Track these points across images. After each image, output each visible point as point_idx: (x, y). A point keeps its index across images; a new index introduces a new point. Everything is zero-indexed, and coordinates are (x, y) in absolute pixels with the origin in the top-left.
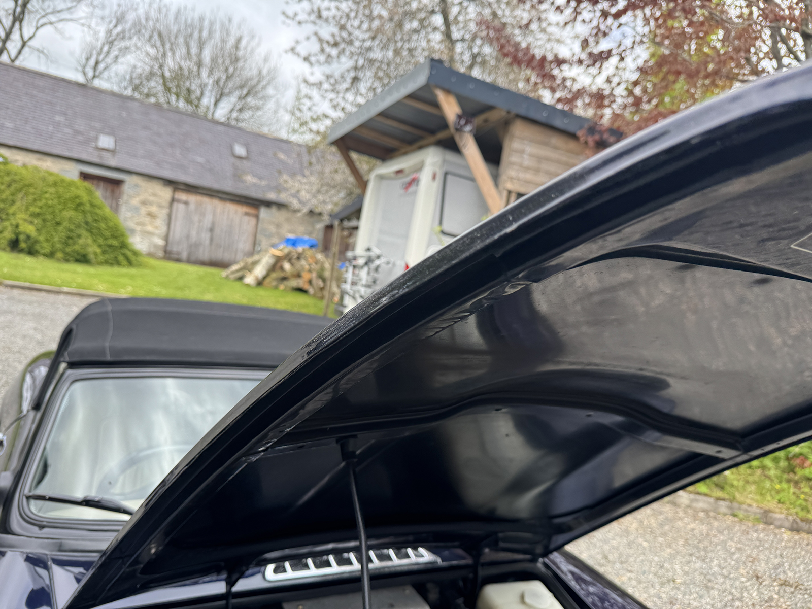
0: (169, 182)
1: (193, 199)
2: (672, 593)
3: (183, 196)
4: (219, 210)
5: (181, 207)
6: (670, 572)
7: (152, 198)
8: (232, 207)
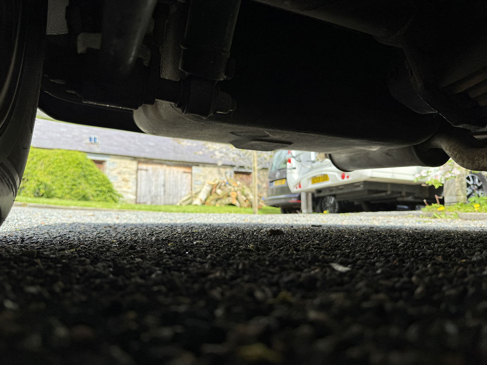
1: (150, 167)
3: (144, 166)
4: (167, 172)
5: (144, 172)
7: (124, 170)
8: (175, 169)
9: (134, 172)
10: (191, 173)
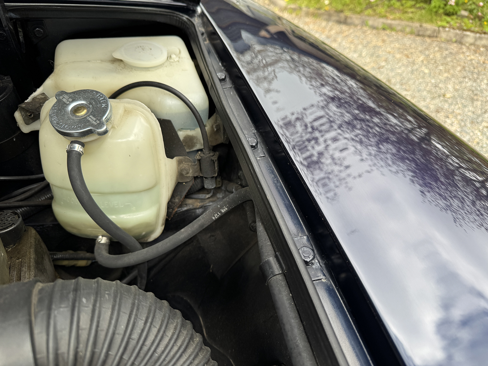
2: (440, 105)
6: (443, 89)
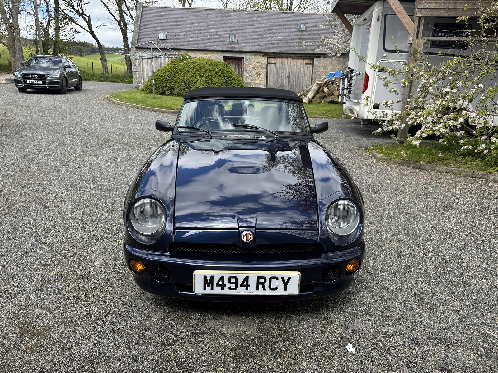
0: (265, 54)
1: (277, 61)
3: (273, 61)
4: (292, 64)
5: (272, 66)
7: (257, 64)
8: (298, 61)
9: (265, 66)
10: (313, 64)
